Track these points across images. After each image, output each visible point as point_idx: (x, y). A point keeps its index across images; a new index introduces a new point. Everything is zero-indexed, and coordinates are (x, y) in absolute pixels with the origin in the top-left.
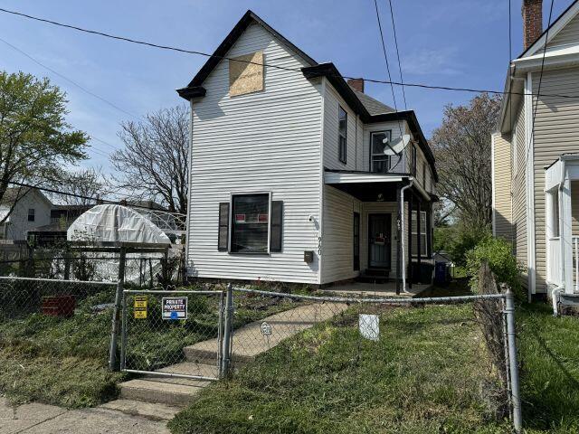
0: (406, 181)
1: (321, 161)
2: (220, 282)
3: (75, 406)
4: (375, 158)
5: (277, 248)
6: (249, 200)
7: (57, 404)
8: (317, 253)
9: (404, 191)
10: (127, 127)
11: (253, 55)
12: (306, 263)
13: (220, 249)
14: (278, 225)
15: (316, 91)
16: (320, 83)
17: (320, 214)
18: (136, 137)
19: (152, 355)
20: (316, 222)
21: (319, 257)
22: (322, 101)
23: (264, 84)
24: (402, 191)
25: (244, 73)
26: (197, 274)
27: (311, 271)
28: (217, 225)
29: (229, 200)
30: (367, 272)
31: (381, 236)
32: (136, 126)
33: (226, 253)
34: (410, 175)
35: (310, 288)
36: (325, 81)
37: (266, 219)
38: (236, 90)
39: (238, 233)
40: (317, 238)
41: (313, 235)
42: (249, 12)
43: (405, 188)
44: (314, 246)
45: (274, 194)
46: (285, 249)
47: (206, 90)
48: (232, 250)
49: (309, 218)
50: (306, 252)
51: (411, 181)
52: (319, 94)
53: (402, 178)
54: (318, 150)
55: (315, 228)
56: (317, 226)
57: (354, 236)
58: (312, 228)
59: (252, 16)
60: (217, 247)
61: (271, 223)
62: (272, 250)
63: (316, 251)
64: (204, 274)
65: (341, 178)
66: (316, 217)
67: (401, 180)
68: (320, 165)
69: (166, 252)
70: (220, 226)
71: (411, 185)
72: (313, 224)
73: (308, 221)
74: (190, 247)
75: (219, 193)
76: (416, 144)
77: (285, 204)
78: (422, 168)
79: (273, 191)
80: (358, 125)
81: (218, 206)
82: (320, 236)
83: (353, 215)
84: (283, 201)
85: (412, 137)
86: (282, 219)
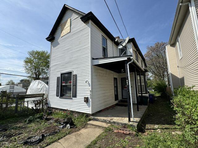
0: (129, 59)
1: (90, 55)
5: (75, 96)
6: (66, 75)
8: (89, 98)
9: (129, 65)
12: (85, 103)
14: (75, 85)
17: (90, 79)
20: (89, 83)
21: (90, 100)
22: (90, 30)
23: (70, 30)
24: (128, 64)
25: (65, 28)
27: (87, 107)
29: (60, 76)
30: (121, 101)
34: (131, 56)
35: (87, 115)
36: (90, 22)
37: (71, 83)
38: (62, 34)
39: (63, 89)
40: (89, 91)
41: (88, 89)
42: (65, 5)
43: (129, 63)
44: (88, 94)
45: (74, 72)
46: (77, 96)
47: (54, 37)
48: (61, 96)
49: (85, 81)
50: (85, 98)
51: (132, 59)
52: (88, 27)
53: (127, 58)
54: (89, 50)
55: (89, 86)
56: (89, 85)
57: (115, 87)
58: (88, 86)
59: (65, 6)
60: (56, 95)
61: (73, 84)
62: (73, 96)
63: (89, 96)
64: (52, 106)
65: (100, 62)
66: (88, 81)
67: (126, 59)
68: (90, 57)
69: (43, 97)
70: (57, 87)
71: (132, 61)
72: (88, 84)
73: (85, 83)
74: (49, 95)
75: (57, 73)
76: (137, 53)
77: (78, 76)
78: (141, 62)
79: (73, 70)
80: (113, 45)
81: (57, 78)
82: (90, 89)
83: (113, 79)
84: (77, 74)
85: (136, 50)
86: (76, 83)
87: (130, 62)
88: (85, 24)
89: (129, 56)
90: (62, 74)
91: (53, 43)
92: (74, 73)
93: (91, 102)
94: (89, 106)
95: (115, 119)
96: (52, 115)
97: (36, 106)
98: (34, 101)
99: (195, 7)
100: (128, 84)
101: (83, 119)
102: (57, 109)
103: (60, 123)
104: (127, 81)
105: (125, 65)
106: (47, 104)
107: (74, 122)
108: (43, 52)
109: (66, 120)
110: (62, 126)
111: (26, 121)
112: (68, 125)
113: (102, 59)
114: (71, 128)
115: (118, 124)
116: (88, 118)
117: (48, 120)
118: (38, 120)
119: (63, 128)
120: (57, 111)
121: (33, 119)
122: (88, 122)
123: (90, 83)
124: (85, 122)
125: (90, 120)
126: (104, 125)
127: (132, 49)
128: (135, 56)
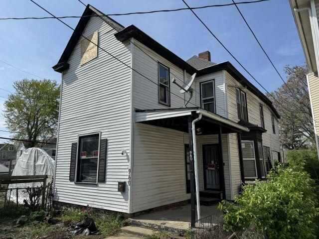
1: (131, 104)
2: (70, 207)
4: (205, 101)
5: (103, 180)
6: (89, 140)
8: (127, 183)
11: (93, 35)
12: (120, 193)
13: (71, 180)
14: (103, 160)
15: (127, 50)
16: (130, 43)
17: (130, 148)
20: (127, 156)
21: (129, 187)
22: (131, 57)
23: (98, 53)
24: (193, 123)
25: (88, 48)
26: (58, 199)
27: (123, 200)
28: (70, 160)
29: (76, 140)
31: (213, 162)
33: (73, 183)
34: (197, 108)
35: (123, 216)
37: (97, 154)
38: (83, 61)
39: (83, 166)
40: (128, 170)
41: (126, 167)
42: (89, 5)
43: (195, 120)
44: (126, 177)
45: (103, 134)
46: (107, 180)
47: (69, 65)
48: (78, 180)
49: (121, 152)
50: (120, 183)
51: (200, 113)
52: (129, 52)
53: (192, 112)
54: (129, 96)
55: (127, 161)
56: (128, 159)
57: (186, 163)
58: (125, 161)
59: (90, 7)
60: (69, 178)
61: (100, 158)
62: (99, 181)
63: (127, 181)
64: (62, 199)
65: (147, 117)
66: (127, 152)
67: (190, 113)
68: (130, 107)
69: (44, 181)
71: (200, 117)
72: (126, 158)
73: (121, 155)
74: (56, 177)
75: (73, 136)
76: (245, 90)
77: (109, 141)
78: (258, 108)
79: (102, 131)
80: (185, 78)
81: (71, 145)
82: (130, 168)
83: (183, 147)
84: (108, 139)
85: (239, 84)
86: (106, 154)
87: (197, 119)
88: (123, 44)
89: (194, 108)
90: (80, 138)
91: (67, 76)
92: (103, 137)
93: (129, 192)
94: (126, 199)
95: (171, 224)
96: (60, 216)
97: (31, 200)
98: (28, 189)
99: (316, 19)
100: (191, 158)
101: (115, 223)
102: (70, 205)
103: (73, 227)
104: (191, 152)
105: (189, 123)
106: (51, 195)
107: (98, 227)
108: (47, 84)
109: (83, 222)
110: (75, 232)
111: (16, 222)
112: (87, 230)
113: (150, 112)
114: (90, 234)
115: (173, 230)
116: (124, 221)
117: (53, 224)
118: (36, 222)
119: (77, 234)
120: (69, 209)
121: (28, 220)
122: (122, 228)
123: (129, 155)
124: (116, 227)
125: (126, 224)
126: (149, 232)
127: (224, 84)
128: (235, 99)
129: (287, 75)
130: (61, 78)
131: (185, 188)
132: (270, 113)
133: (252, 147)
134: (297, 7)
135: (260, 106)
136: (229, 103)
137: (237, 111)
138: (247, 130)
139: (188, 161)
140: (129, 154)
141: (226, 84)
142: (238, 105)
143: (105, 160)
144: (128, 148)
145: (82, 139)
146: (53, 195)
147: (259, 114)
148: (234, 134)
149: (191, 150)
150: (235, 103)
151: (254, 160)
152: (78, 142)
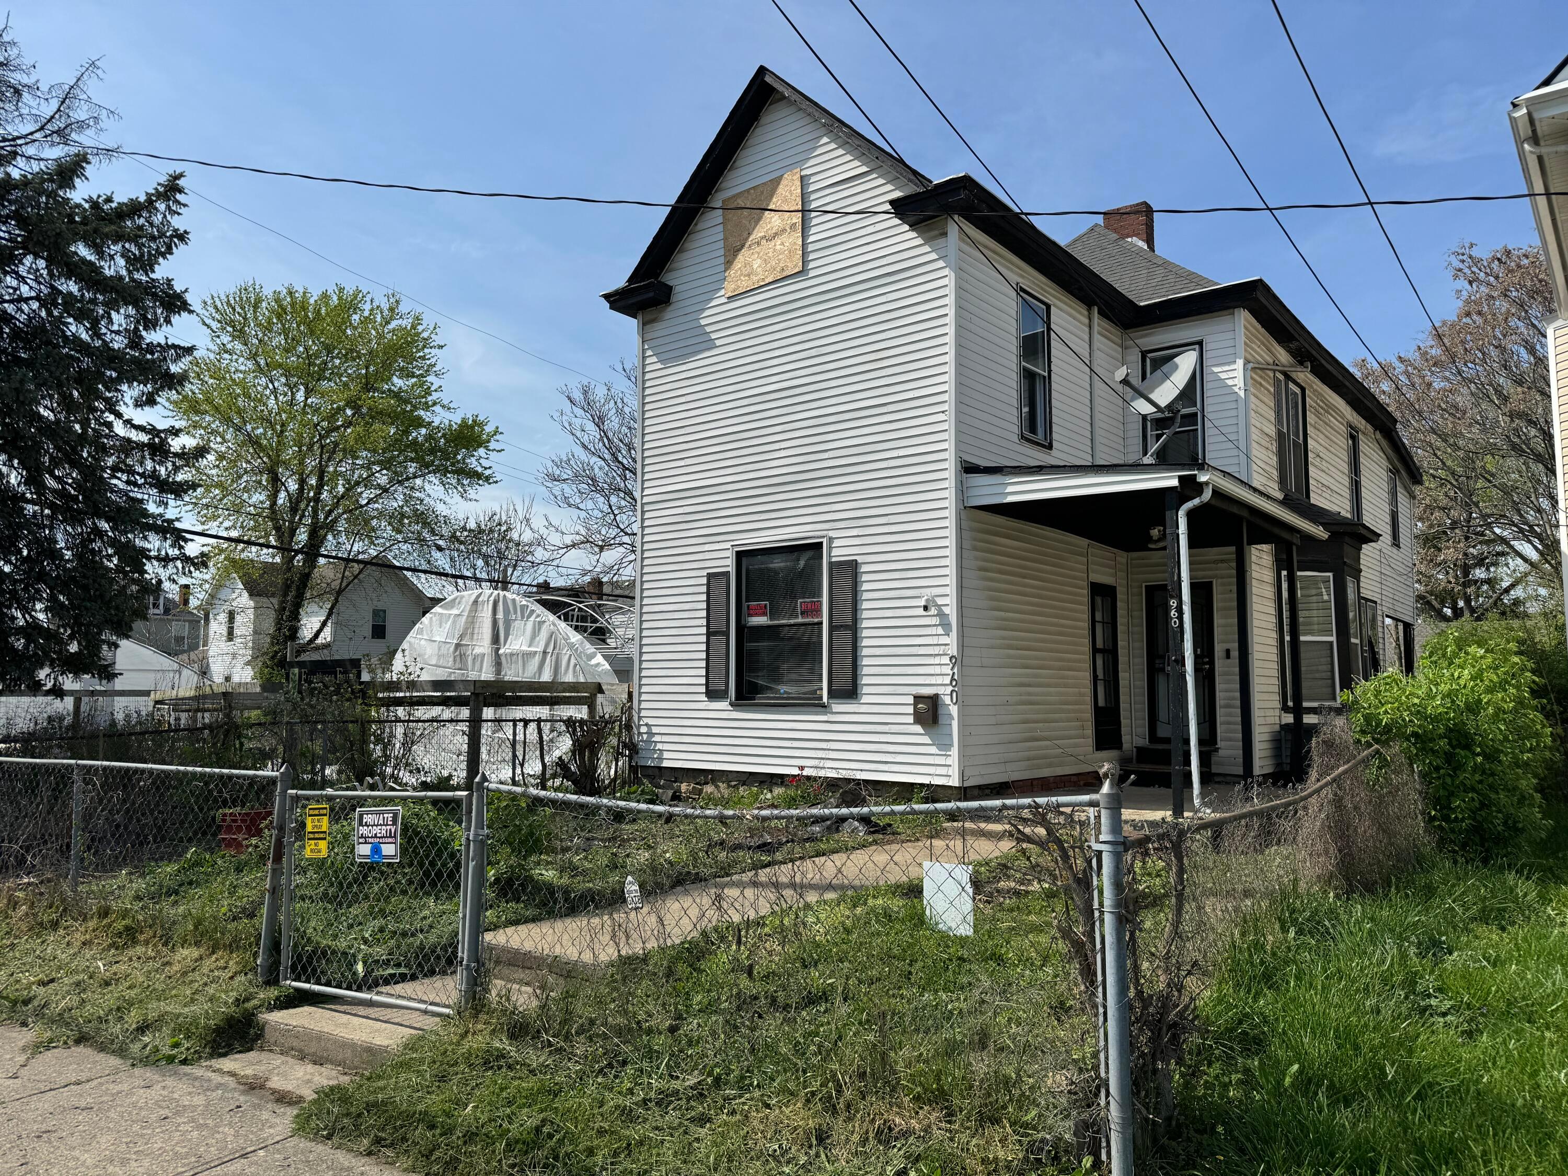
0: (1190, 486)
1: (950, 445)
2: (714, 781)
3: (152, 1060)
5: (848, 690)
6: (778, 563)
7: (121, 1052)
8: (947, 700)
9: (1190, 514)
10: (578, 396)
11: (777, 182)
12: (918, 729)
13: (713, 694)
14: (846, 627)
15: (934, 256)
16: (945, 234)
17: (952, 590)
18: (599, 421)
19: (380, 952)
20: (941, 615)
21: (954, 710)
22: (951, 281)
23: (805, 254)
24: (1182, 513)
25: (758, 233)
26: (661, 759)
27: (933, 750)
28: (704, 630)
29: (728, 564)
32: (600, 393)
33: (724, 705)
34: (1201, 466)
35: (934, 793)
36: (956, 224)
37: (818, 611)
38: (736, 279)
39: (756, 652)
40: (946, 660)
41: (936, 650)
42: (762, 70)
43: (1189, 505)
44: (939, 680)
45: (836, 543)
46: (865, 690)
47: (670, 288)
48: (740, 696)
49: (922, 602)
50: (918, 699)
51: (1207, 483)
52: (941, 264)
53: (1180, 478)
54: (943, 417)
55: (940, 630)
56: (946, 625)
57: (1095, 650)
58: (933, 631)
59: (768, 79)
60: (703, 689)
61: (831, 621)
62: (832, 694)
63: (945, 693)
64: (676, 759)
65: (1010, 489)
66: (940, 601)
67: (1175, 482)
68: (950, 455)
69: (591, 703)
70: (709, 634)
71: (1207, 495)
72: (936, 621)
73: (921, 611)
74: (644, 689)
75: (707, 547)
76: (1304, 376)
77: (864, 568)
78: (1343, 443)
79: (832, 534)
80: (1096, 337)
81: (704, 581)
82: (953, 650)
83: (1086, 592)
84: (860, 559)
85: (1283, 356)
86: (855, 610)
87: (1196, 502)
88: (913, 234)
89: (1188, 467)
90: (741, 556)
91: (658, 330)
92: (840, 552)
93: (955, 724)
94: (945, 746)
100: (1175, 622)
102: (714, 776)
104: (1173, 603)
105: (1168, 513)
106: (631, 748)
114: (869, 833)
120: (709, 788)
122: (948, 825)
123: (951, 611)
127: (1240, 363)
128: (1271, 415)
129: (1463, 284)
130: (636, 339)
131: (1090, 731)
132: (1385, 463)
133: (1326, 597)
134: (1535, 139)
135: (1353, 437)
136: (1255, 435)
137: (1274, 460)
138: (1320, 533)
139: (1099, 644)
140: (947, 610)
141: (1247, 361)
142: (1281, 436)
143: (853, 628)
144: (947, 590)
145: (745, 561)
146: (633, 749)
147: (1345, 467)
148: (1265, 547)
149: (1172, 597)
150: (1271, 430)
151: (1331, 643)
152: (732, 570)
